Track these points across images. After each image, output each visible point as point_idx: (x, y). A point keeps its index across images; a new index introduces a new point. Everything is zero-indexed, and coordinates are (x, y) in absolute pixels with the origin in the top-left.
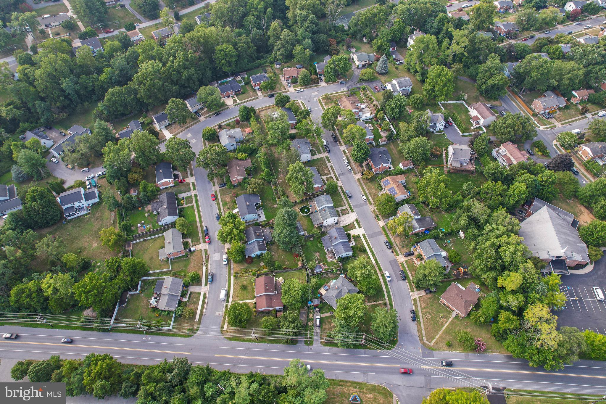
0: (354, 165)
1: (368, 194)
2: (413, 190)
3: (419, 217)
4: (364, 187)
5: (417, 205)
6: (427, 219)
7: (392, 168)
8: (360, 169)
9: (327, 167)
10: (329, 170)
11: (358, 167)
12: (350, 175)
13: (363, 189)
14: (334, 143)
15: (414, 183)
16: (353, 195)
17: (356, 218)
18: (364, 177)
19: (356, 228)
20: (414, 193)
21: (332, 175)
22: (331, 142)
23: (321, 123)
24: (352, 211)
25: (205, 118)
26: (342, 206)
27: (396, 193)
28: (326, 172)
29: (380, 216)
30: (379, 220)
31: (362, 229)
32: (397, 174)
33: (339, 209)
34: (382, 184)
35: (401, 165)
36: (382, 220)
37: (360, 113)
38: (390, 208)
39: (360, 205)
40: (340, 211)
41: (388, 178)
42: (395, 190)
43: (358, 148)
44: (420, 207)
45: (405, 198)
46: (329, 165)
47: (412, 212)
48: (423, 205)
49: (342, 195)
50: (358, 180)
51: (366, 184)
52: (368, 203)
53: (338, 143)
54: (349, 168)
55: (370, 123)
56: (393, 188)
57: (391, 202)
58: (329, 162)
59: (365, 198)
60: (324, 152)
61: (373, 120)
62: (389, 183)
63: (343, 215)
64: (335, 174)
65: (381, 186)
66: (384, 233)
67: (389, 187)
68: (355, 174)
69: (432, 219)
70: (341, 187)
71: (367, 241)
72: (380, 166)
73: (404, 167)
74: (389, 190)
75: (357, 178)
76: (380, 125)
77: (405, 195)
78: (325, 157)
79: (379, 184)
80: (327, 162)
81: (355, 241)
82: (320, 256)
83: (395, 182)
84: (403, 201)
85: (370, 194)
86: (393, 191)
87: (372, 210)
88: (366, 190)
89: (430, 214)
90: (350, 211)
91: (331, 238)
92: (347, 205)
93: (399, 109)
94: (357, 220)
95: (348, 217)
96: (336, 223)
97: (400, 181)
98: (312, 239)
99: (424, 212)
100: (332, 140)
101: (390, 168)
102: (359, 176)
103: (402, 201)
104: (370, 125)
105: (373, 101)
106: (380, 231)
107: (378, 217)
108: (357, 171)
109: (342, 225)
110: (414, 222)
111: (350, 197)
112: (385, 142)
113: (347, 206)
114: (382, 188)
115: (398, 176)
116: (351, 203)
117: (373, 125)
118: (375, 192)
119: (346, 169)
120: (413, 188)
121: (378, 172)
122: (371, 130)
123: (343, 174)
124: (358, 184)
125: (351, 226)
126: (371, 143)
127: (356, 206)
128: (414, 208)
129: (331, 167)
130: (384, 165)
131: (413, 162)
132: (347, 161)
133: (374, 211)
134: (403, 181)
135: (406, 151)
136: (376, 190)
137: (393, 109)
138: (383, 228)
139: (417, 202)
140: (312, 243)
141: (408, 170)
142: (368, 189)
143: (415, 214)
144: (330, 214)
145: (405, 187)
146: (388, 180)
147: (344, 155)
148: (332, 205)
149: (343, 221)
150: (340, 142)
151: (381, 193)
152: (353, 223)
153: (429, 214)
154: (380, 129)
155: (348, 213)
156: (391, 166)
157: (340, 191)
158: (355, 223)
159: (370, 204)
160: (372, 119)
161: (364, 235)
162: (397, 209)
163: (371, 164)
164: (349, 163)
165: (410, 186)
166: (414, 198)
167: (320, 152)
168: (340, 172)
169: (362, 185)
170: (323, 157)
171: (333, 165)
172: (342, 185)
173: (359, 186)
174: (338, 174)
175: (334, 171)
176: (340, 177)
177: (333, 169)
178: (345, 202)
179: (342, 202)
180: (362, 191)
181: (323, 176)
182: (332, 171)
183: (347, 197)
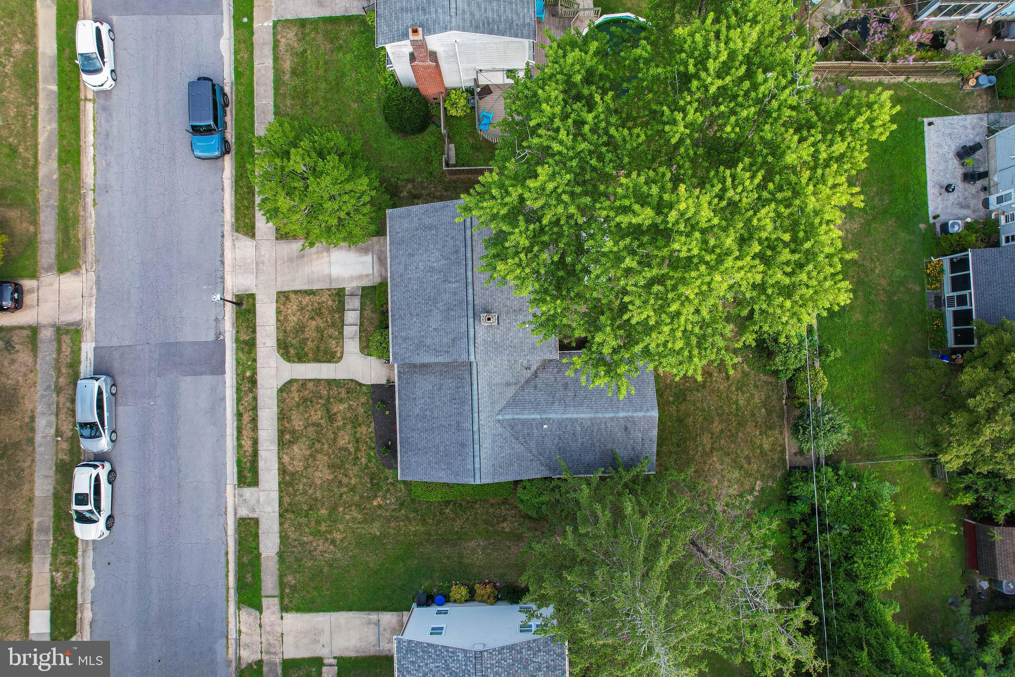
21: (272, 372)
46: (266, 499)
50: (69, 256)
51: (27, 189)
58: (247, 534)
68: (68, 334)
75: (70, 283)
78: (271, 613)
80: (269, 544)
88: (47, 126)
92: (262, 26)
102: (49, 298)
108: (47, 354)
129: (248, 470)
169: (62, 190)
170: (284, 608)
171: (230, 489)
172: (228, 244)
173: (90, 199)
174: (220, 370)
175: (246, 418)
176: (211, 337)
177: (247, 444)
178: (269, 62)
179: (287, 65)
180: (91, 139)
181: (352, 387)
182: (254, 420)
183: (239, 102)
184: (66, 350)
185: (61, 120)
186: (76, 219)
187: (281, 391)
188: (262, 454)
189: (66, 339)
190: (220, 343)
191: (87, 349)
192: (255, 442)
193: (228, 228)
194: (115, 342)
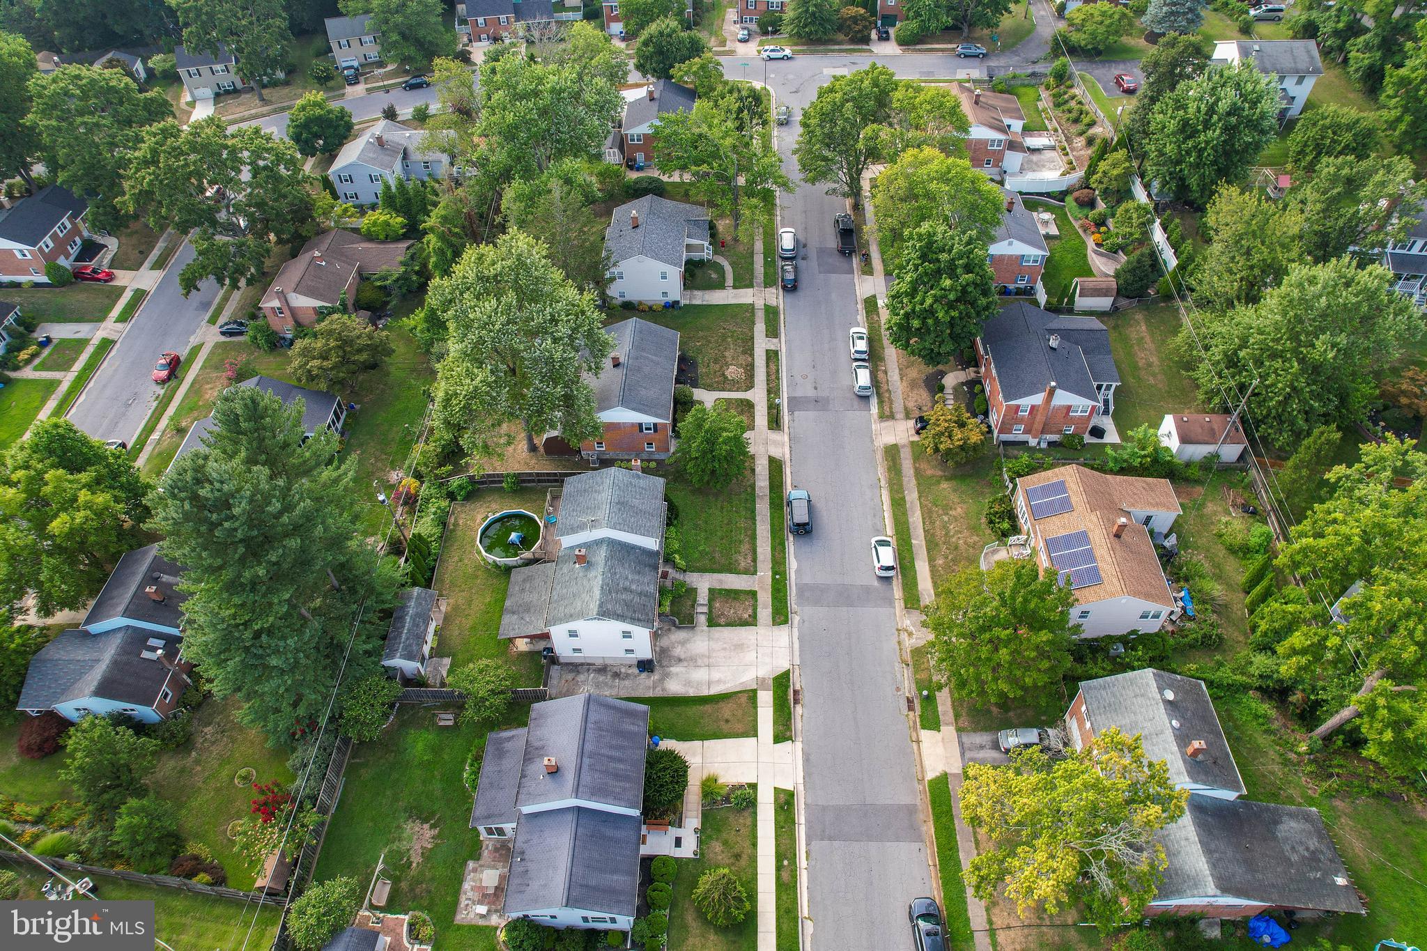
0: (894, 375)
1: (919, 541)
2: (1216, 589)
3: (1230, 795)
4: (912, 496)
5: (1225, 693)
6: (1290, 828)
7: (1112, 437)
8: (923, 396)
9: (750, 351)
10: (750, 369)
11: (913, 385)
12: (854, 416)
13: (899, 504)
14: (837, 260)
15: (1232, 550)
16: (828, 519)
17: (783, 665)
18: (927, 439)
19: (752, 732)
20: (1221, 609)
21: (758, 395)
22: (822, 252)
23: (795, 152)
24: (781, 615)
25: (368, 90)
26: (731, 569)
27: (1094, 577)
28: (733, 372)
29: (944, 701)
30: (931, 722)
31: (791, 753)
32: (1126, 470)
33: (703, 583)
34: (1020, 503)
35: (1168, 424)
36: (949, 731)
37: (1013, 160)
38: (1017, 660)
39: (846, 596)
40: (703, 598)
41: (1069, 475)
42: (1090, 556)
43: (923, 257)
44: (1242, 717)
45: (1152, 627)
46: (762, 344)
47: (1183, 738)
48: (1266, 708)
49: (763, 508)
50: (892, 452)
51: (924, 485)
52: (897, 592)
53: (856, 261)
54: (864, 377)
55: (1048, 208)
56: (1083, 537)
57: (1036, 622)
58: (773, 332)
59: (887, 556)
60: (769, 282)
61: (1069, 199)
62: (1065, 506)
63: (712, 623)
64: (773, 390)
65: (1012, 516)
66: (929, 829)
67: (1058, 527)
68: (887, 416)
69: (1325, 832)
70: (776, 466)
71: (785, 855)
72: (1038, 399)
73: (1185, 439)
74: (1051, 545)
75: (889, 439)
76: (1100, 222)
77: (1152, 607)
78: (759, 304)
79: (1008, 500)
80: (760, 328)
81: (711, 826)
82: (427, 855)
83: (1104, 504)
84: (1132, 641)
85: (932, 545)
86: (1073, 560)
87: (909, 643)
88: (916, 519)
89: (1317, 789)
90: (765, 613)
91: (531, 753)
92: (765, 572)
93: (1230, 130)
94: (782, 683)
95: (739, 647)
96: (645, 666)
97: (1140, 512)
98: (447, 719)
99: (1271, 766)
100: (833, 242)
101: (1098, 432)
102: (901, 432)
103: (1124, 640)
104: (1046, 216)
105: (1092, 124)
106: (911, 810)
107: (929, 700)
108: (898, 406)
109: (675, 687)
110: (1186, 830)
111: (804, 530)
112: (1105, 303)
113: (760, 582)
114: (1015, 530)
115: (1138, 482)
116: (793, 564)
117: (1062, 220)
118: (962, 539)
119: (845, 380)
120: (1219, 577)
121: (1018, 434)
122: (1048, 237)
123: (819, 403)
124: (881, 472)
125: (726, 710)
126: (1029, 292)
127: (813, 594)
128: (1205, 718)
129: (772, 356)
130: (1063, 398)
131: (1249, 425)
132: (862, 345)
133: (918, 653)
134: (1165, 517)
135: (1217, 353)
136: (974, 529)
137: (1187, 132)
138: (940, 792)
139: (1226, 674)
140: (436, 750)
141: (1210, 465)
142: (927, 515)
143: (1199, 766)
144: (607, 590)
145: (1167, 557)
146: (1061, 487)
147: (861, 316)
148: (652, 543)
149: (693, 661)
150: (867, 259)
151: (1002, 555)
152: (752, 695)
153: (1304, 783)
154: (1090, 243)
155: (752, 621)
156: (1108, 423)
157: (762, 482)
158: (766, 700)
159: (912, 601)
160: (1061, 196)
161: (785, 803)
162: (1072, 681)
163: (993, 387)
164: (873, 357)
165: (1195, 558)
166: (1210, 644)
167: (744, 280)
168: (807, 390)
169: (901, 485)
170: (753, 305)
171: (784, 350)
172: (787, 456)
173: (883, 483)
174: (790, 399)
175: (773, 377)
176: (796, 413)
177: (773, 367)
178: (759, 550)
179: (745, 547)
180: (886, 515)
181: (709, 388)
182: (768, 374)
183: (782, 529)
184: (887, 409)
185: (907, 522)
186: (889, 469)
187: (752, 387)
188: (764, 363)
189: (887, 413)
190: (791, 411)
191: (874, 410)
192: (767, 366)
193: (788, 464)
194: (858, 413)
